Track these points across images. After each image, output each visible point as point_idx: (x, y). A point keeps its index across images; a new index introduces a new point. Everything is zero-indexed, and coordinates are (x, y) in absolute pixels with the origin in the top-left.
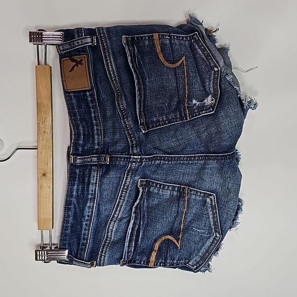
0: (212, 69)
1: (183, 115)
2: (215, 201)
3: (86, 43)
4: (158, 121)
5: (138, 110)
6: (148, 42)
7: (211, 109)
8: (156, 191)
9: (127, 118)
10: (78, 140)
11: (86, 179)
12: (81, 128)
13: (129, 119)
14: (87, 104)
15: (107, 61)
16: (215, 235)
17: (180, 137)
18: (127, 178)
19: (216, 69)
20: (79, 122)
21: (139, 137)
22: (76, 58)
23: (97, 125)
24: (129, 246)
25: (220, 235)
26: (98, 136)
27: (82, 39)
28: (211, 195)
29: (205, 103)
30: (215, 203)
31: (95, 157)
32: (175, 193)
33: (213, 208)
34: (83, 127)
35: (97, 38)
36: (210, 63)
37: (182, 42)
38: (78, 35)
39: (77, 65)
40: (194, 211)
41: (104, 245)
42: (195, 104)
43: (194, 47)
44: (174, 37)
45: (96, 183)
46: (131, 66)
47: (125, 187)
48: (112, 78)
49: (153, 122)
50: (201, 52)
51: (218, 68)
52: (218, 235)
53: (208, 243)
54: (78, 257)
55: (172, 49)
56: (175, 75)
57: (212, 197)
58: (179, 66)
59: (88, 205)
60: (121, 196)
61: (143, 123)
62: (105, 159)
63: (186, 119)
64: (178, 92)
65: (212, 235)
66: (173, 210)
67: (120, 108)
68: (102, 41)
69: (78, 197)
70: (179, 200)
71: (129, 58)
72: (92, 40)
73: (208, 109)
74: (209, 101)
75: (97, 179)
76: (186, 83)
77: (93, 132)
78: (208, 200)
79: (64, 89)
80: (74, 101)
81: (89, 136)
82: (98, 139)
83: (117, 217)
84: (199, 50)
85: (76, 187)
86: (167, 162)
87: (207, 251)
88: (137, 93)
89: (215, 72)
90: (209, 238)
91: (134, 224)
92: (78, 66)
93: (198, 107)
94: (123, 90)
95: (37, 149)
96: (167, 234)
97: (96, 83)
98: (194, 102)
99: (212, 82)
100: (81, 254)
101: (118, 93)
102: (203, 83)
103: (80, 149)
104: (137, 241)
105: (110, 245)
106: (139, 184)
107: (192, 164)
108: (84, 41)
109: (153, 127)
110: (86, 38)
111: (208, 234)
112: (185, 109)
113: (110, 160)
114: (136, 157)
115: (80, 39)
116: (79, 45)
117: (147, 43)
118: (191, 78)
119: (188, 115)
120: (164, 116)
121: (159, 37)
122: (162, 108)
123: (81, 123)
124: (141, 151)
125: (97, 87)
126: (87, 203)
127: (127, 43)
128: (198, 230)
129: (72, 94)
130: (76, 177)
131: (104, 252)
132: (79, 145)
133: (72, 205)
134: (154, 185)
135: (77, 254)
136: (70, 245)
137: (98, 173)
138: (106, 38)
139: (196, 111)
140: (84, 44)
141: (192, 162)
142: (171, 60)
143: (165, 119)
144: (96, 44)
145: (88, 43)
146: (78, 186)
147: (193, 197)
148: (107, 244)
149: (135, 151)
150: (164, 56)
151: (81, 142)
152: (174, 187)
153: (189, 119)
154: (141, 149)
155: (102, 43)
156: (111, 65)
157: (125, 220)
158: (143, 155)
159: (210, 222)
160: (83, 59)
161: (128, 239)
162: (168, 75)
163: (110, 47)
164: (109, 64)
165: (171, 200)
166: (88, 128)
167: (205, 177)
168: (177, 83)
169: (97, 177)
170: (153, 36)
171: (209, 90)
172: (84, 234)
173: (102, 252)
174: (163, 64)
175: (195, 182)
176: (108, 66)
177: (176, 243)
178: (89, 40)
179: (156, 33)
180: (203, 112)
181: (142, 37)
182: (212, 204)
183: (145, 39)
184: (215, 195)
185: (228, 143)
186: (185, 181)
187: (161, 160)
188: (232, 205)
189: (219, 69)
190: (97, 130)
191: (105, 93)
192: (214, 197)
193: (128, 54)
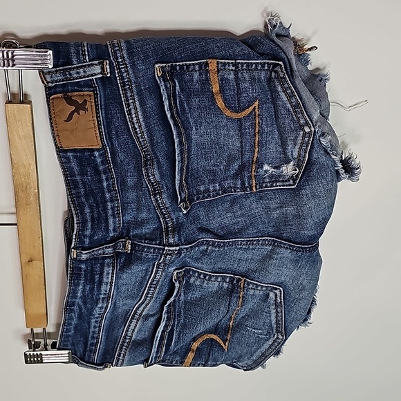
0: (301, 127)
1: (247, 185)
2: (281, 296)
3: (92, 75)
4: (207, 191)
5: (177, 183)
6: (198, 73)
7: (291, 182)
8: (198, 283)
9: (160, 193)
10: (83, 231)
11: (97, 277)
12: (87, 210)
13: (164, 196)
14: (96, 168)
15: (129, 105)
16: (276, 336)
17: (239, 213)
18: (157, 271)
19: (307, 130)
20: (83, 200)
21: (177, 218)
22: (75, 95)
23: (112, 201)
24: (157, 352)
25: (283, 336)
26: (114, 218)
27: (85, 66)
28: (276, 289)
29: (282, 172)
30: (280, 299)
31: (109, 247)
32: (225, 285)
33: (277, 305)
34: (91, 207)
35: (111, 64)
36: (298, 118)
37: (255, 73)
38: (78, 58)
39: (77, 111)
40: (250, 306)
41: (122, 345)
42: (266, 171)
43: (275, 87)
44: (242, 66)
45: (111, 282)
46: (169, 116)
47: (155, 283)
48: (136, 133)
49: (198, 192)
50: (285, 99)
51: (310, 127)
52: (280, 337)
53: (266, 346)
54: (86, 359)
55: (239, 89)
56: (240, 130)
57: (277, 292)
58: (248, 116)
59: (100, 305)
60: (148, 293)
61: (185, 197)
62: (124, 246)
63: (251, 189)
64: (242, 155)
65: (272, 336)
66: (222, 309)
67: (150, 180)
68: (120, 69)
69: (84, 298)
70: (231, 297)
71: (166, 104)
72: (103, 68)
73: (286, 181)
74: (289, 170)
75: (112, 277)
76: (257, 142)
77: (106, 213)
78: (272, 295)
79: (56, 145)
80: (74, 165)
81: (100, 220)
82: (114, 223)
83: (141, 313)
84: (283, 95)
85: (81, 287)
86: (217, 249)
87: (263, 354)
88: (178, 158)
89: (305, 133)
90: (268, 339)
91: (166, 326)
92: (79, 114)
93: (271, 176)
94: (155, 153)
95: (16, 224)
96: (210, 332)
97: (110, 138)
98: (266, 167)
99: (297, 147)
100: (89, 357)
101: (146, 155)
102: (284, 145)
103: (87, 241)
104: (169, 345)
105: (130, 346)
106: (175, 277)
107: (253, 249)
108: (89, 71)
109: (198, 199)
110: (92, 65)
111: (266, 335)
112: (250, 178)
113: (131, 247)
114: (172, 248)
115: (81, 67)
116: (80, 78)
117: (196, 76)
118: (265, 135)
119: (254, 184)
120: (217, 185)
121: (218, 67)
122: (214, 173)
123: (87, 200)
124: (179, 240)
125: (112, 144)
126: (97, 303)
127: (163, 77)
128: (253, 330)
129: (70, 154)
130: (80, 275)
131: (122, 355)
132: (85, 236)
133: (76, 305)
134: (196, 275)
135: (84, 355)
136: (73, 345)
137: (113, 267)
138: (126, 64)
139: (267, 180)
140: (88, 76)
141: (254, 247)
142: (235, 107)
143: (218, 188)
144: (109, 75)
145: (96, 75)
146: (84, 286)
147: (251, 292)
148: (126, 344)
149: (171, 241)
150: (225, 100)
151: (88, 233)
152: (224, 278)
153: (254, 190)
154: (179, 237)
155: (120, 72)
156: (136, 113)
157: (152, 319)
158: (182, 245)
159: (271, 321)
160: (88, 99)
161: (156, 344)
162: (228, 130)
163: (133, 80)
164: (133, 112)
165: (219, 294)
166: (98, 207)
167: (271, 268)
168: (241, 142)
169: (113, 274)
170: (207, 64)
171: (292, 154)
172: (94, 332)
173: (119, 355)
174: (221, 113)
175: (256, 272)
176: (130, 114)
177: (223, 344)
178: (98, 69)
179: (213, 58)
180: (278, 184)
181: (188, 66)
182: (276, 300)
183: (194, 70)
184: (281, 289)
185: (311, 233)
186: (241, 268)
187: (208, 245)
188: (304, 304)
189: (313, 129)
190: (112, 208)
191: (124, 152)
192: (280, 291)
193: (165, 96)
